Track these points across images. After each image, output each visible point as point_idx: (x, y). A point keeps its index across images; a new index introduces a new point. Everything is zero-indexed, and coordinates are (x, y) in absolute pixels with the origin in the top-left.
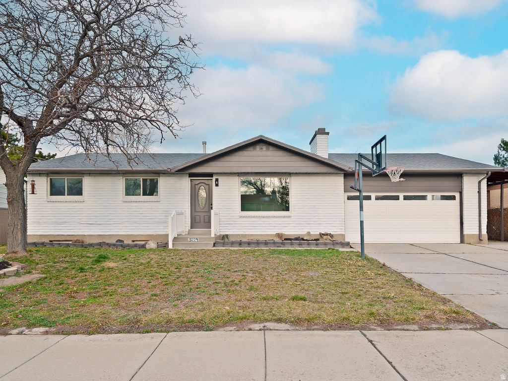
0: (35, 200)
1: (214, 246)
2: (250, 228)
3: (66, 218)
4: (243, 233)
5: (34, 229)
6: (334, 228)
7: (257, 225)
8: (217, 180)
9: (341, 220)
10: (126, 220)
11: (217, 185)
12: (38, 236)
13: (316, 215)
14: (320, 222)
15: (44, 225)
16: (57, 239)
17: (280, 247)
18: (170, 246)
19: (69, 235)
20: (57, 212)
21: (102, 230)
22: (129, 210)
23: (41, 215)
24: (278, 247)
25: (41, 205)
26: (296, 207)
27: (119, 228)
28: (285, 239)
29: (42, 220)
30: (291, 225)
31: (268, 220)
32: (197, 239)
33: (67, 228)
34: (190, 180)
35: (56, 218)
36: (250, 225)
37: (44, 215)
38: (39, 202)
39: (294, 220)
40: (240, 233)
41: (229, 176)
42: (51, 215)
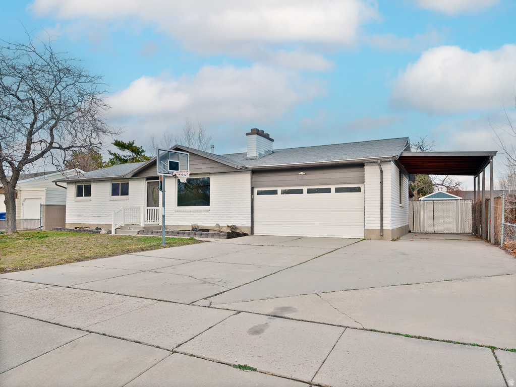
1: (138, 234)
2: (182, 220)
3: (83, 212)
4: (177, 224)
6: (242, 221)
9: (247, 213)
12: (70, 224)
13: (228, 209)
14: (231, 216)
15: (73, 217)
17: (176, 235)
18: (113, 233)
20: (79, 208)
21: (99, 221)
22: (112, 206)
24: (175, 236)
25: (72, 203)
26: (213, 202)
29: (72, 214)
30: (210, 218)
31: (193, 213)
32: (133, 228)
34: (147, 183)
35: (78, 212)
36: (182, 218)
37: (73, 210)
39: (211, 214)
40: (175, 224)
41: (169, 178)
42: (76, 210)
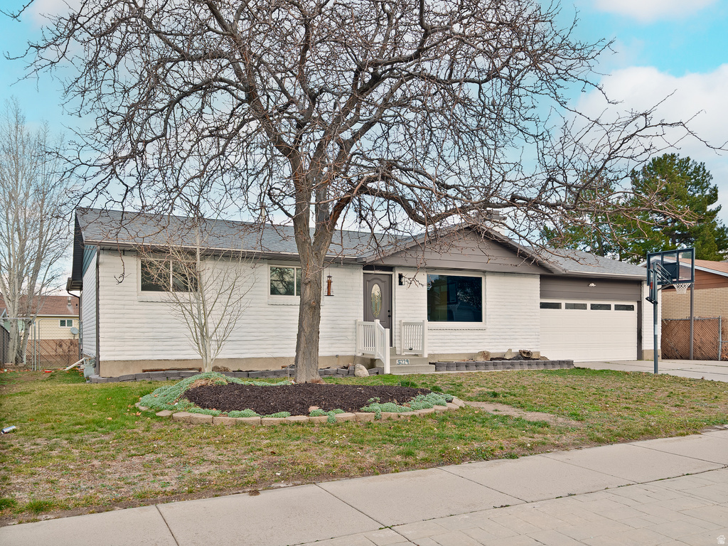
0: (115, 298)
1: (436, 370)
2: (440, 345)
3: (174, 330)
5: (114, 351)
6: (530, 344)
7: (448, 341)
8: (401, 276)
9: (537, 333)
10: (274, 334)
11: (401, 283)
12: (122, 363)
15: (133, 344)
16: (156, 368)
18: (388, 371)
19: (178, 360)
20: (157, 320)
21: (237, 351)
22: (278, 318)
23: (128, 325)
25: (126, 307)
26: (492, 316)
27: (262, 346)
28: (492, 359)
29: (129, 334)
30: (486, 340)
31: (460, 334)
32: (407, 361)
33: (174, 348)
35: (155, 330)
36: (441, 341)
37: (133, 325)
38: (123, 302)
39: (489, 334)
42: (146, 325)
